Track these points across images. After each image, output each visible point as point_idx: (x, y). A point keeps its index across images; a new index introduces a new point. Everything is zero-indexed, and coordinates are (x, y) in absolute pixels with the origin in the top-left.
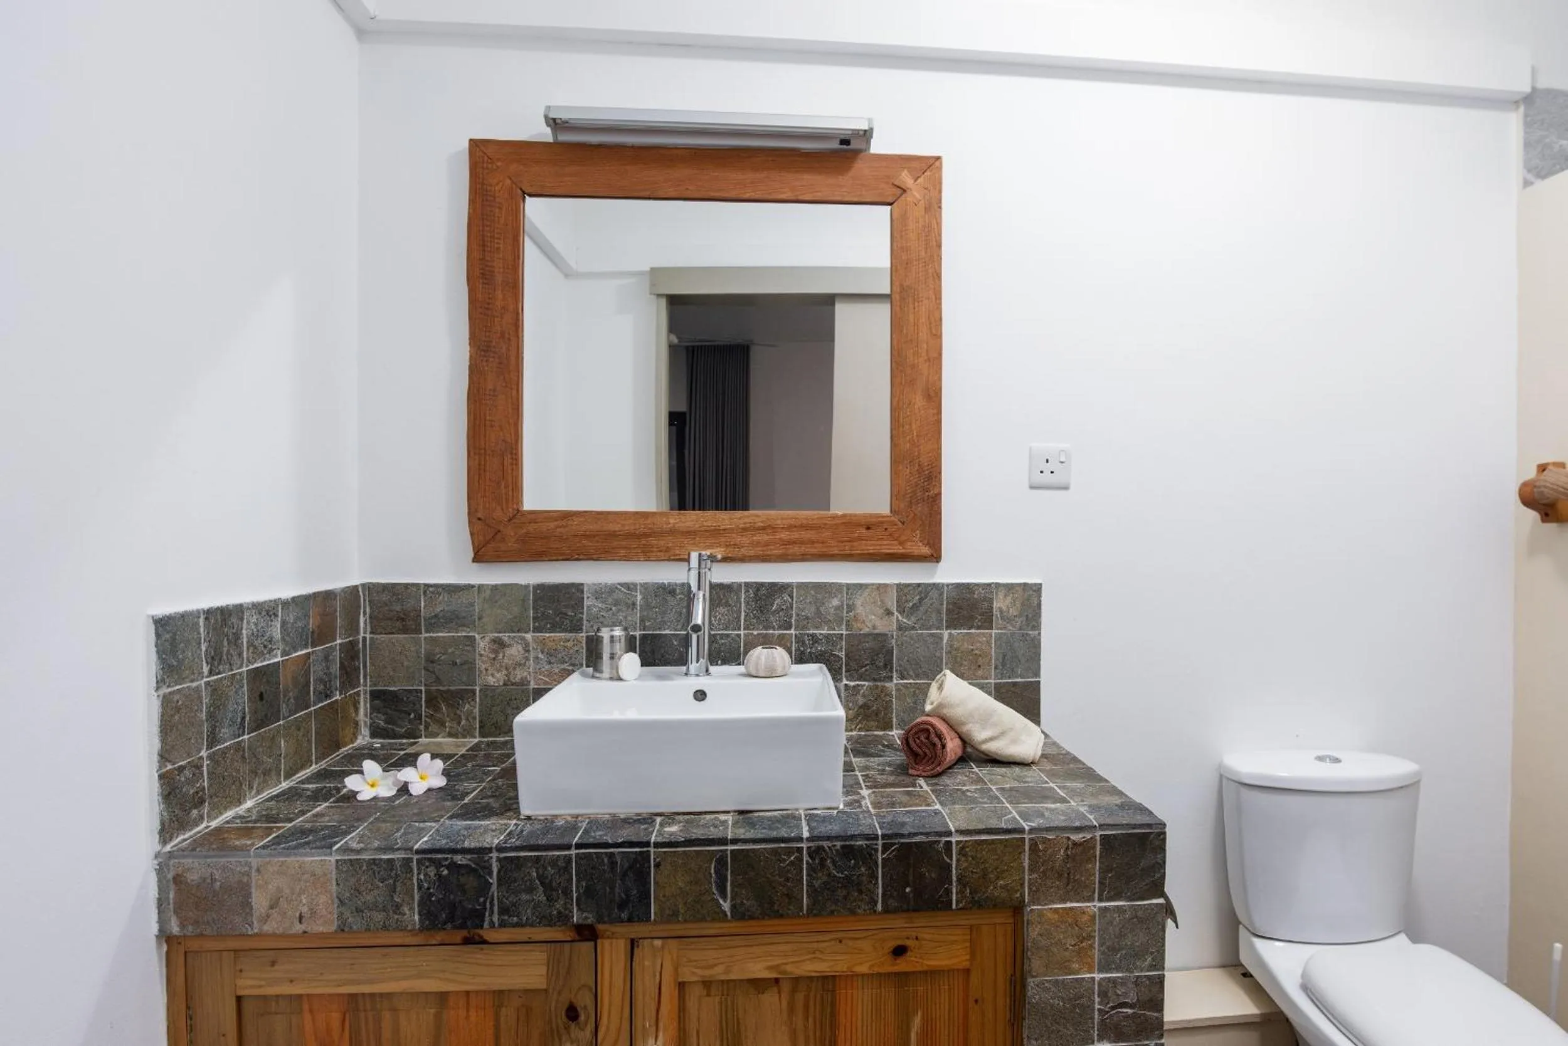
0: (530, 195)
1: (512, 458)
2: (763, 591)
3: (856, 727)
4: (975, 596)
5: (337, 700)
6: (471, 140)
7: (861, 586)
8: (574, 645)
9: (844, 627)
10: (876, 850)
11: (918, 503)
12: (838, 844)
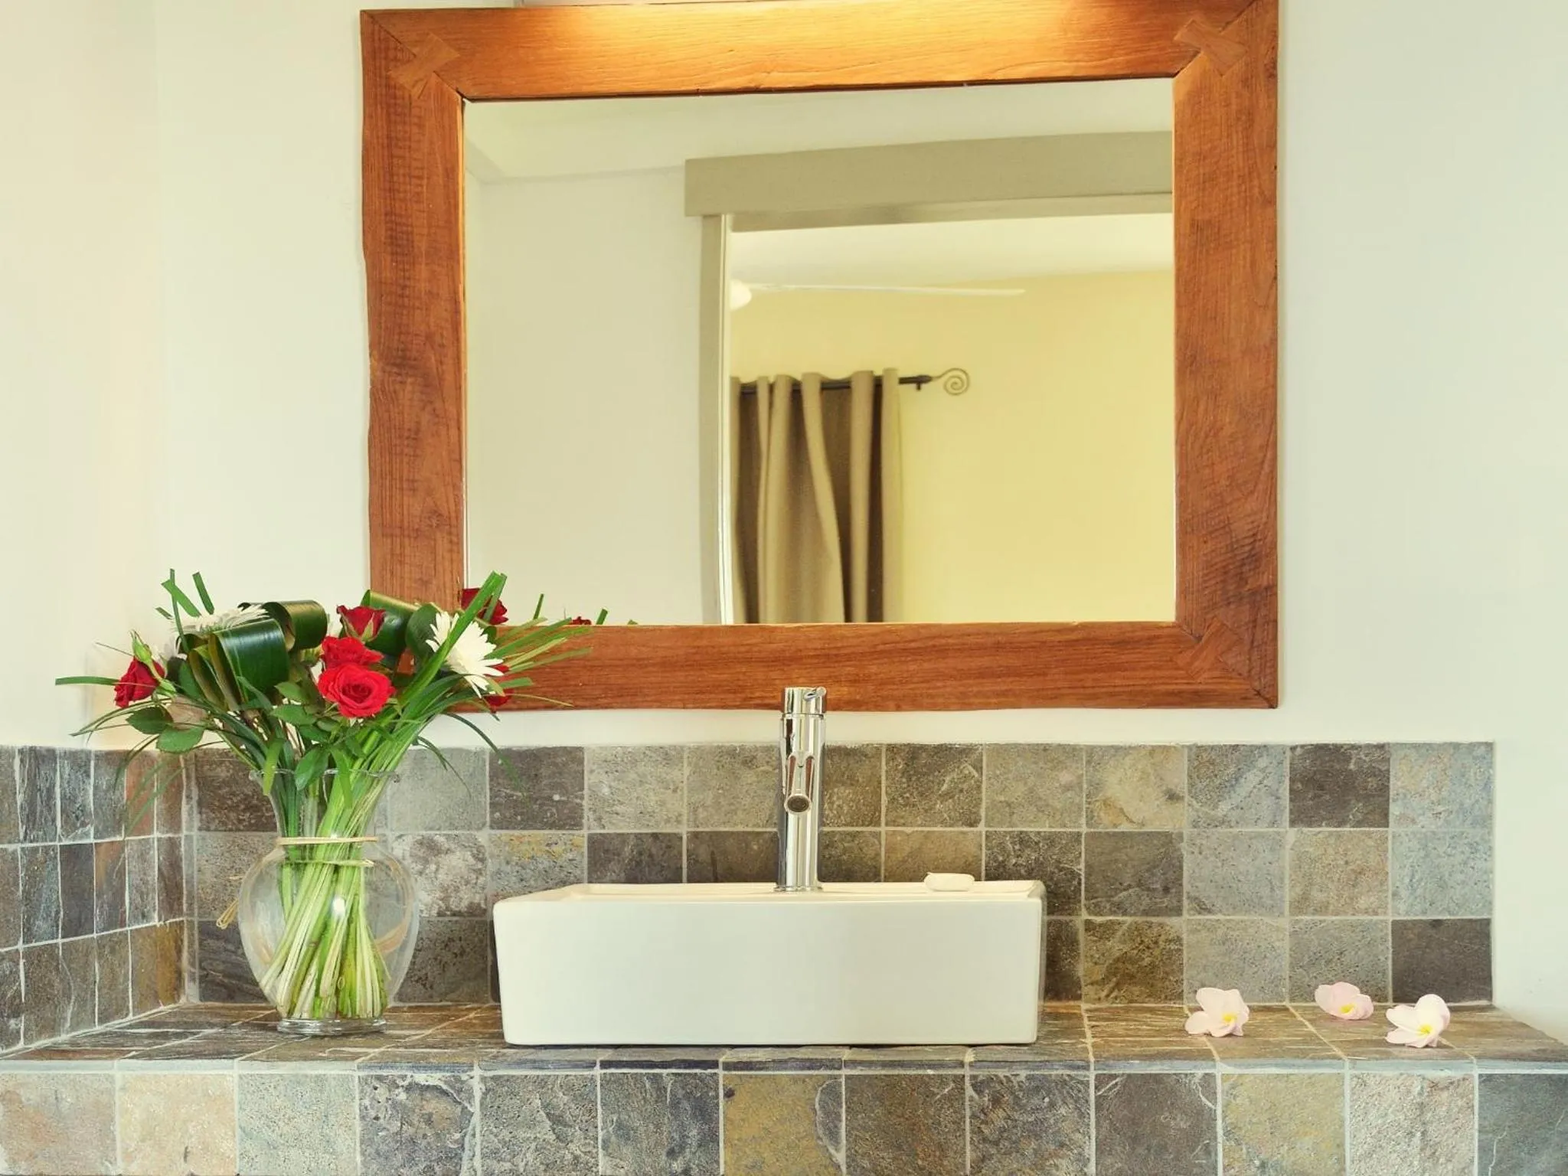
0: (473, 100)
1: (451, 542)
2: (924, 759)
3: (1108, 996)
4: (1352, 766)
5: (155, 926)
6: (363, 13)
7: (1118, 751)
8: (565, 850)
9: (1083, 821)
10: (1087, 1084)
11: (1229, 603)
12: (1023, 1074)
